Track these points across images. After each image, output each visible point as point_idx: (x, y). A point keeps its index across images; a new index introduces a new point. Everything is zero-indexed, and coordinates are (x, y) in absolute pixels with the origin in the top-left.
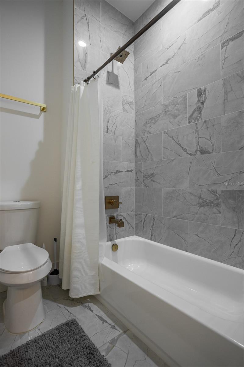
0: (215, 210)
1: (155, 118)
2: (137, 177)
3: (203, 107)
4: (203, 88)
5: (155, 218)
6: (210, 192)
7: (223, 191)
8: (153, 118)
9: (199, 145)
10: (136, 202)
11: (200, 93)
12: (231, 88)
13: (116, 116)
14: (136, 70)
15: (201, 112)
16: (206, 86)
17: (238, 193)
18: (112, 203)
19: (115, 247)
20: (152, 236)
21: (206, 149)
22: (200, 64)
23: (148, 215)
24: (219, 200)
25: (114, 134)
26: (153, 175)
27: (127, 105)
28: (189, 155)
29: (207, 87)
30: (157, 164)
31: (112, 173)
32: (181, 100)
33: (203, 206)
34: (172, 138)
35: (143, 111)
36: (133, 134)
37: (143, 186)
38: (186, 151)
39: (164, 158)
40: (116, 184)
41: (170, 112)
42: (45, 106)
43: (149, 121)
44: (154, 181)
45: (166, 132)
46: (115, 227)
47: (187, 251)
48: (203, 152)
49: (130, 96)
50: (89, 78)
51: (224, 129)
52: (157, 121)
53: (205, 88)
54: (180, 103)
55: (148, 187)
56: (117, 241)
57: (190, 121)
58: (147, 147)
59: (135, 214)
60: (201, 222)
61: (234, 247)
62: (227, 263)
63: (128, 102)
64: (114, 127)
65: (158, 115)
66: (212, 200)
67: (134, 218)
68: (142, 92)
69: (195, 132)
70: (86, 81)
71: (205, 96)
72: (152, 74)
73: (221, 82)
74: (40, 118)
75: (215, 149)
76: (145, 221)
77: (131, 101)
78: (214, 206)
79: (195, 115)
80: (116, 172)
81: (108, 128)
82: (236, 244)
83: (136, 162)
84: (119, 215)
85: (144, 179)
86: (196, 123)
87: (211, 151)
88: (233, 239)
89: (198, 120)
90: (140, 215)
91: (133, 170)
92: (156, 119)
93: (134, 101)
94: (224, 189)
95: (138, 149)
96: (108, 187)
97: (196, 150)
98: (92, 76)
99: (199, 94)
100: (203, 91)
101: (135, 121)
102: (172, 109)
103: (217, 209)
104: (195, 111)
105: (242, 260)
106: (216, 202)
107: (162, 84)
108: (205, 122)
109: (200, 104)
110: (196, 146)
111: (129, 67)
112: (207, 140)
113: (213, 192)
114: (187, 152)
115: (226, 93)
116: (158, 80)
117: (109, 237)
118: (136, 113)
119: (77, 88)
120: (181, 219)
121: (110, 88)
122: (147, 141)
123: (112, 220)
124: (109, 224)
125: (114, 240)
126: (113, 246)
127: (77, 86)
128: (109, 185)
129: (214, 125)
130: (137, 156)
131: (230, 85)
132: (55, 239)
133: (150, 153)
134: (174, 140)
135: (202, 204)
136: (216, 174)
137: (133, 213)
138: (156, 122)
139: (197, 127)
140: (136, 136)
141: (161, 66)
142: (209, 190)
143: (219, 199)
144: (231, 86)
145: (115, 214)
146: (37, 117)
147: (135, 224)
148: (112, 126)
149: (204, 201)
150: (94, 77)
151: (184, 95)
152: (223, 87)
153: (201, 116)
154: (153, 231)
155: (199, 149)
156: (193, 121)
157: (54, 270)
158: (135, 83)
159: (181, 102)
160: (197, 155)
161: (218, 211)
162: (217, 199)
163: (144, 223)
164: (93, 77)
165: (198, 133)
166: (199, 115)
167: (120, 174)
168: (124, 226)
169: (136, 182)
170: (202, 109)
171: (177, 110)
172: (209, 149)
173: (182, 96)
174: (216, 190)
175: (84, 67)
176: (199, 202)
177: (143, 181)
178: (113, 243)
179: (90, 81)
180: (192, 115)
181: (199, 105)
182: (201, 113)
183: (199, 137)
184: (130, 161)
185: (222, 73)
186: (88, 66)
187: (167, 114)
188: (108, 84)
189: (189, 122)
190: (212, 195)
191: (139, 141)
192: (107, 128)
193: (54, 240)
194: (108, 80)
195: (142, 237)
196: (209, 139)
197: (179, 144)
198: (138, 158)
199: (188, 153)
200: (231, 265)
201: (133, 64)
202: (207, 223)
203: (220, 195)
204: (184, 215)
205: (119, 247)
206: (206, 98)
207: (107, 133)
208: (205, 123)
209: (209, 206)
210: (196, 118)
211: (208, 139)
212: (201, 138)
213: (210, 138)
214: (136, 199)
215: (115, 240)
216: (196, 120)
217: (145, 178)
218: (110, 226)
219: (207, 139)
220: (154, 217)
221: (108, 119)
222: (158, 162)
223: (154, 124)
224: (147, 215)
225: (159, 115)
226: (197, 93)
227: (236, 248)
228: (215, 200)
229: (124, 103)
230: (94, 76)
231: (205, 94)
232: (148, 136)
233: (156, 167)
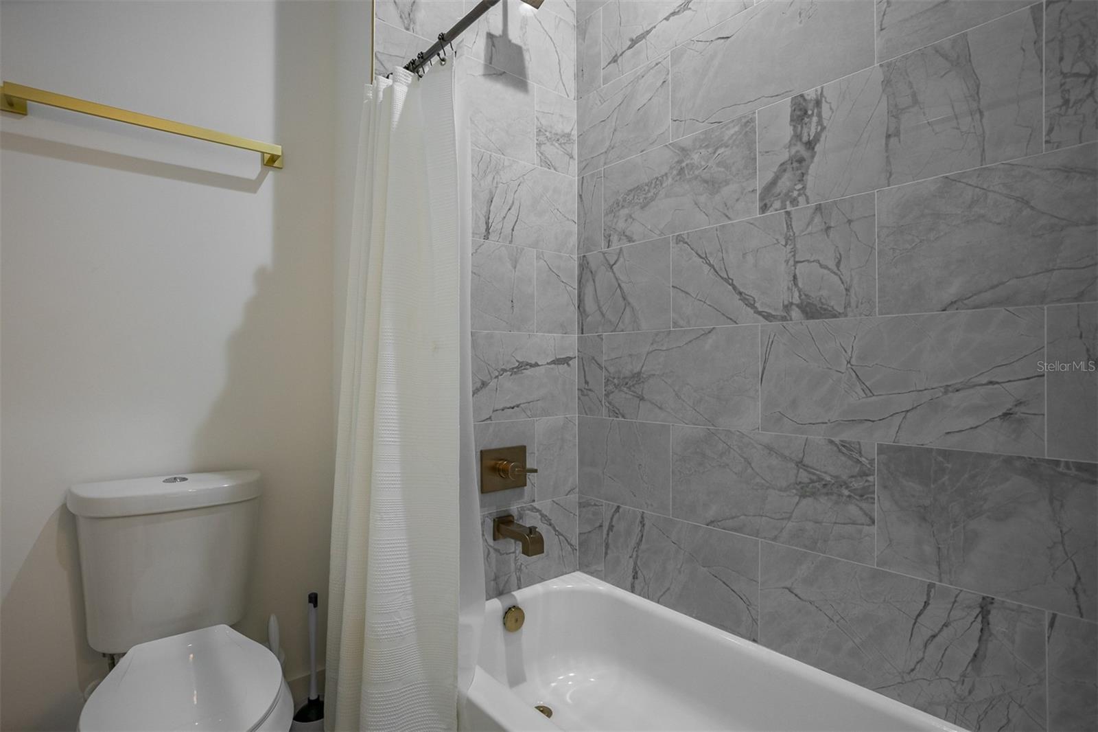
0: (853, 510)
1: (647, 188)
2: (587, 383)
3: (813, 157)
4: (811, 94)
5: (646, 521)
6: (835, 448)
7: (882, 449)
8: (638, 188)
9: (796, 284)
10: (581, 462)
11: (801, 110)
12: (914, 95)
13: (517, 183)
14: (582, 29)
15: (803, 174)
16: (822, 88)
17: (940, 459)
18: (505, 471)
19: (513, 617)
20: (635, 577)
21: (823, 301)
22: (800, 14)
23: (621, 510)
24: (870, 478)
25: (511, 242)
26: (637, 377)
27: (552, 144)
28: (764, 317)
29: (824, 90)
30: (652, 344)
31: (504, 370)
32: (736, 132)
33: (813, 494)
34: (705, 259)
35: (605, 164)
36: (574, 240)
37: (604, 411)
38: (752, 306)
39: (675, 324)
40: (518, 406)
41: (697, 172)
42: (277, 150)
43: (624, 200)
44: (642, 399)
45: (685, 237)
46: (513, 550)
47: (754, 641)
48: (812, 310)
49: (561, 116)
50: (424, 58)
51: (888, 236)
52: (653, 199)
53: (819, 93)
54: (731, 142)
55: (623, 417)
56: (522, 596)
57: (765, 205)
58: (619, 285)
59: (580, 503)
60: (806, 547)
61: (925, 646)
62: (900, 698)
63: (557, 134)
64: (512, 217)
65: (657, 179)
66: (844, 477)
67: (577, 514)
68: (602, 104)
69: (784, 243)
70: (413, 67)
71: (820, 122)
72: (636, 43)
73: (875, 73)
74: (260, 191)
75: (853, 304)
76: (611, 527)
77: (567, 131)
78: (849, 496)
79: (785, 183)
80: (517, 368)
81: (491, 221)
82: (930, 633)
83: (582, 333)
84: (529, 510)
85: (608, 388)
86: (788, 213)
87: (841, 311)
88: (919, 615)
89: (794, 202)
90: (595, 505)
91: (571, 358)
92: (649, 191)
93: (575, 133)
94: (888, 441)
95: (589, 290)
96: (490, 418)
97: (786, 303)
98: (434, 50)
99: (799, 113)
100: (811, 105)
101: (580, 196)
102: (703, 163)
103: (861, 509)
104: (785, 170)
105: (955, 692)
106: (857, 484)
107: (670, 76)
108: (819, 208)
109: (800, 148)
110: (786, 287)
111: (561, 19)
112: (826, 271)
113: (845, 448)
114: (756, 308)
115: (896, 112)
116: (657, 64)
117: (492, 582)
118: (581, 170)
119: (384, 92)
120: (736, 530)
121: (498, 88)
122: (618, 264)
123: (503, 525)
124: (494, 539)
125: (510, 592)
126: (509, 614)
127: (384, 83)
128: (494, 411)
129: (850, 222)
130: (584, 311)
131: (910, 85)
132: (313, 599)
133: (629, 303)
134: (710, 265)
135: (807, 487)
136: (859, 390)
137: (574, 497)
138: (648, 203)
139: (789, 226)
140: (582, 244)
141: (667, 19)
142: (831, 442)
143: (867, 475)
144: (911, 88)
145: (512, 508)
146: (251, 186)
147: (580, 534)
148: (503, 215)
149: (814, 478)
150: (442, 55)
151: (745, 117)
152: (883, 91)
153: (804, 188)
154: (639, 563)
155: (796, 300)
156: (777, 204)
157: (309, 700)
158: (580, 73)
159: (734, 137)
160: (791, 320)
161: (866, 514)
162: (864, 474)
163: (608, 534)
164: (439, 55)
165: (795, 245)
166: (799, 186)
167: (529, 372)
168: (543, 552)
169: (582, 398)
170: (808, 167)
171: (718, 165)
172: (832, 303)
173: (740, 119)
174: (859, 443)
175: (408, 18)
176: (799, 480)
177: (607, 395)
178: (508, 602)
179: (427, 69)
180: (774, 182)
181: (797, 152)
182: (804, 178)
183: (796, 260)
184: (564, 329)
185: (878, 43)
186: (421, 15)
187: (688, 177)
188: (489, 75)
189: (764, 208)
190: (843, 458)
191: (593, 265)
192: (487, 223)
193: (310, 602)
194: (491, 63)
195: (604, 578)
196: (835, 269)
197: (729, 281)
198: (589, 319)
199: (760, 313)
200: (914, 706)
201: (573, 11)
202: (825, 553)
203: (872, 461)
204: (742, 517)
205: (525, 613)
206: (823, 128)
207: (486, 237)
208: (818, 215)
209: (832, 494)
210: (787, 194)
211: (830, 267)
212: (806, 263)
213: (838, 264)
214: (582, 453)
215: (514, 593)
216: (788, 203)
217: (611, 387)
218: (496, 547)
219: (826, 268)
220: (642, 518)
221: (491, 192)
222: (657, 335)
223: (642, 208)
224: (618, 507)
225: (659, 181)
226: (789, 110)
227: (931, 647)
228: (852, 477)
229: (542, 138)
230: (441, 52)
231: (820, 116)
232: (621, 249)
233: (648, 353)
